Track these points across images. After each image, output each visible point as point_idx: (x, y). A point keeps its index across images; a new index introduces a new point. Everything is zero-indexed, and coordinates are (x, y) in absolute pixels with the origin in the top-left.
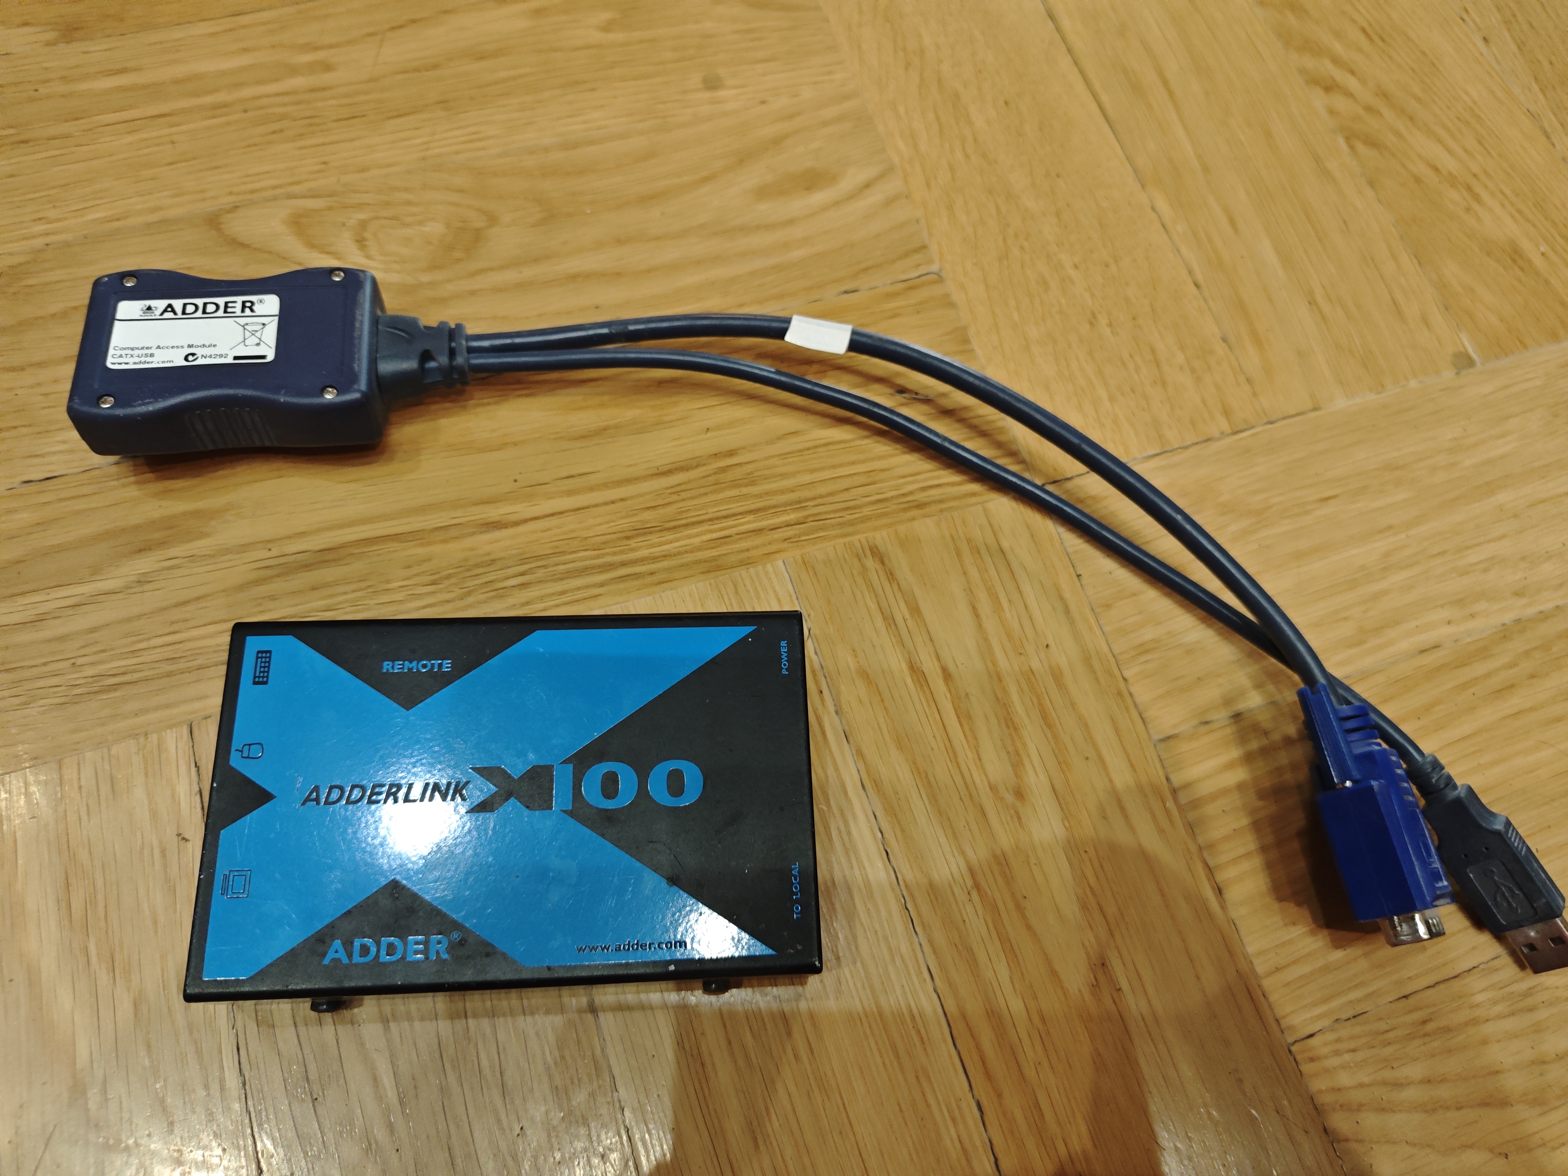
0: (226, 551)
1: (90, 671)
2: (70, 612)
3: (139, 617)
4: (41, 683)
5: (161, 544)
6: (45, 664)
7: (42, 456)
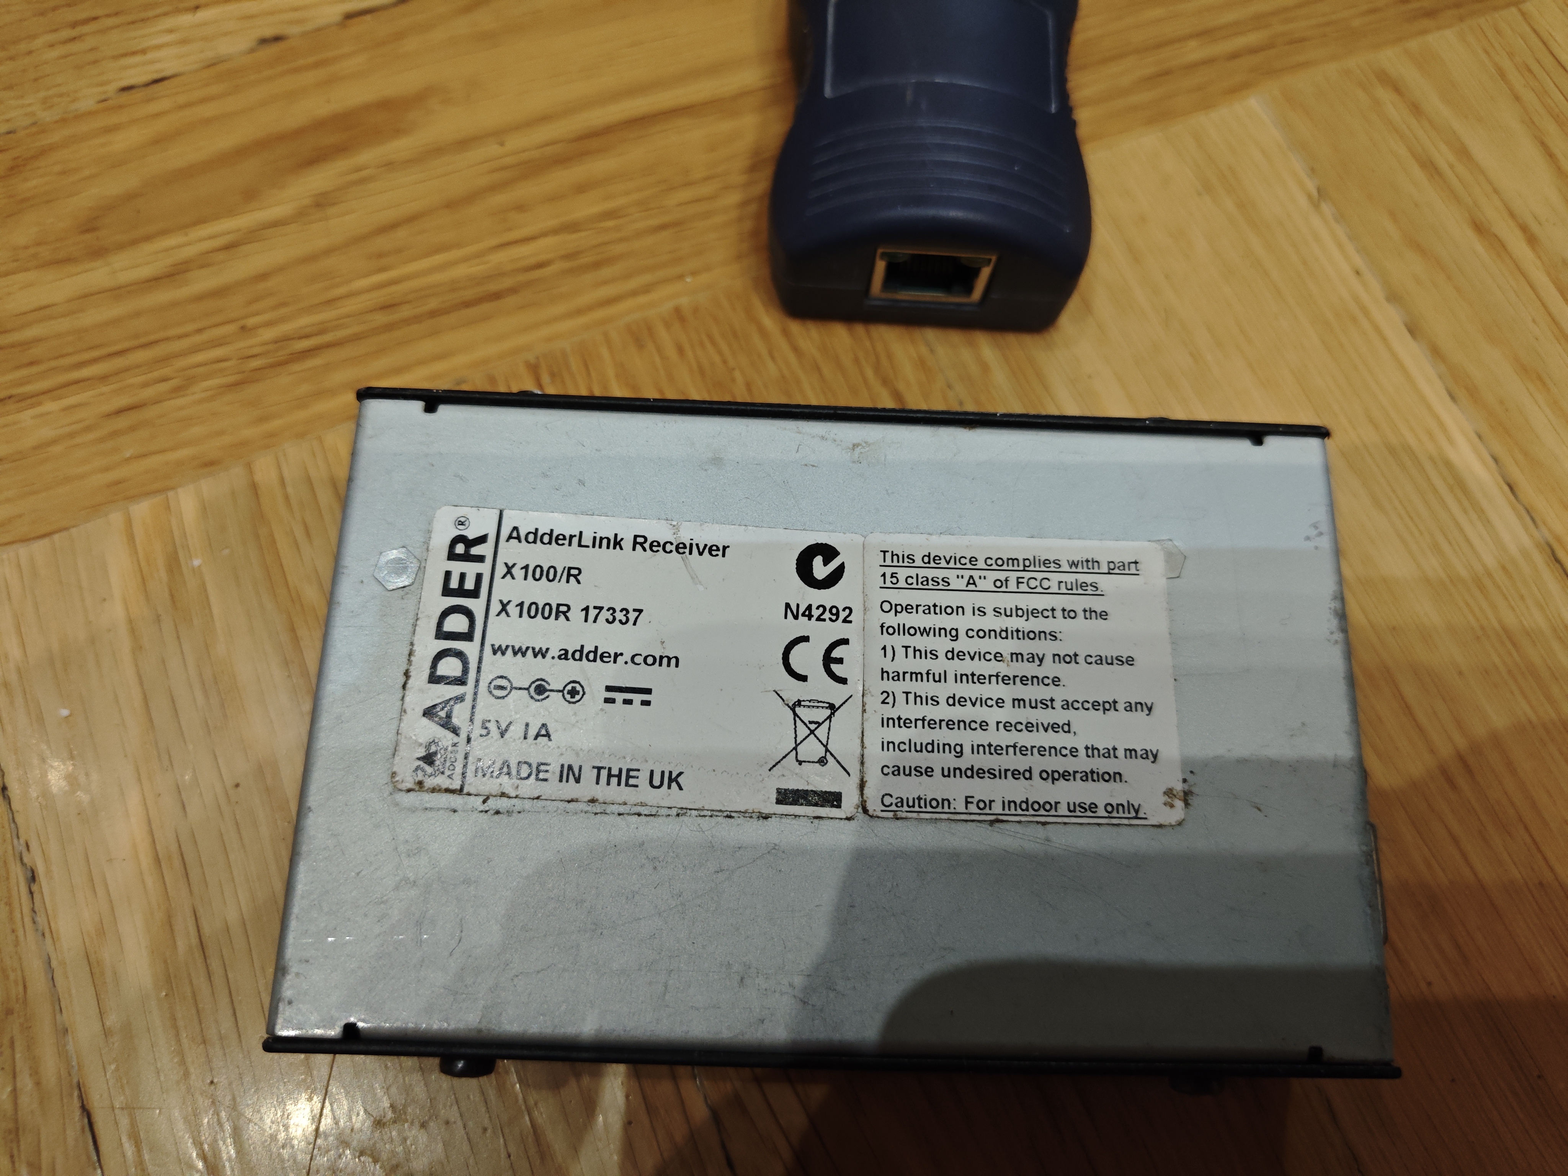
0: (437, 151)
1: (269, 334)
2: (221, 256)
3: (328, 252)
4: (200, 357)
5: (341, 150)
6: (200, 331)
7: (143, 52)
